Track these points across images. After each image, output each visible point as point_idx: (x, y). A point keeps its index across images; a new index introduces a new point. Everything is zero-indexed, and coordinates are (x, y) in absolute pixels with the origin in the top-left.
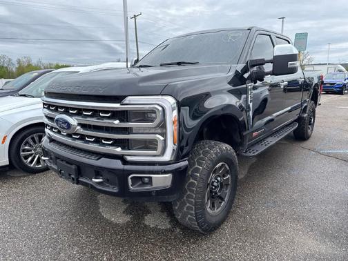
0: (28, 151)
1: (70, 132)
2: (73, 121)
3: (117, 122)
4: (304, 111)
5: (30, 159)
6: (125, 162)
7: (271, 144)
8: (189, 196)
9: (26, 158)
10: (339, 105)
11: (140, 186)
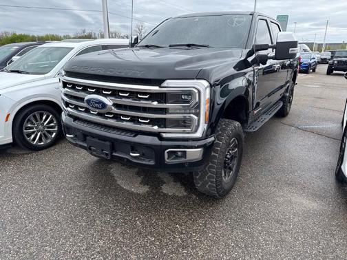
0: (30, 128)
1: (102, 111)
2: (108, 101)
3: (155, 103)
4: (287, 91)
5: (33, 136)
6: (161, 138)
7: (266, 121)
8: (211, 167)
9: (29, 135)
10: (307, 84)
11: (174, 159)
